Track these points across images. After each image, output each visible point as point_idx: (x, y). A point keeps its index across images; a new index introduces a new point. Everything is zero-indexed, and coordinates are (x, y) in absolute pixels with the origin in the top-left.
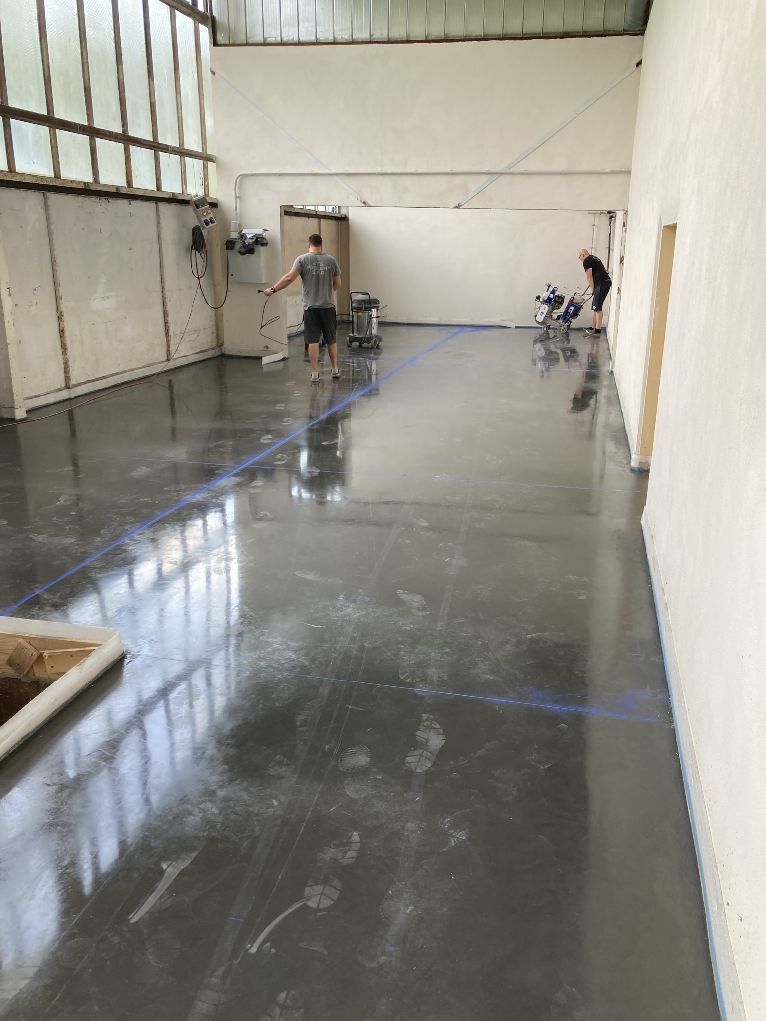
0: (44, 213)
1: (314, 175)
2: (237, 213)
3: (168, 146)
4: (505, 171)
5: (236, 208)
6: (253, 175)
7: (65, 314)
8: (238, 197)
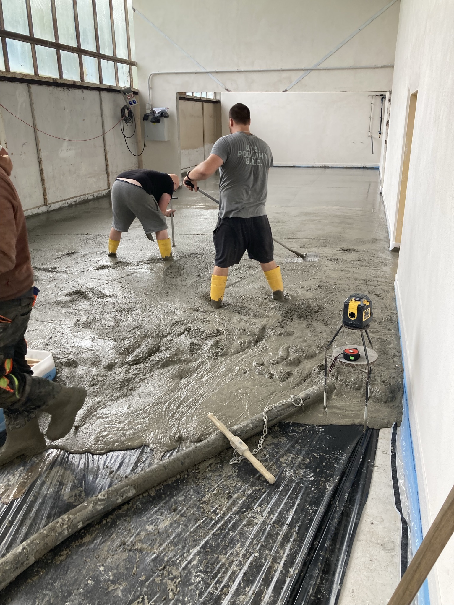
0: (28, 97)
1: (196, 73)
2: (150, 98)
3: (106, 55)
4: (315, 68)
5: (149, 95)
6: (159, 74)
7: (43, 160)
8: (151, 88)
